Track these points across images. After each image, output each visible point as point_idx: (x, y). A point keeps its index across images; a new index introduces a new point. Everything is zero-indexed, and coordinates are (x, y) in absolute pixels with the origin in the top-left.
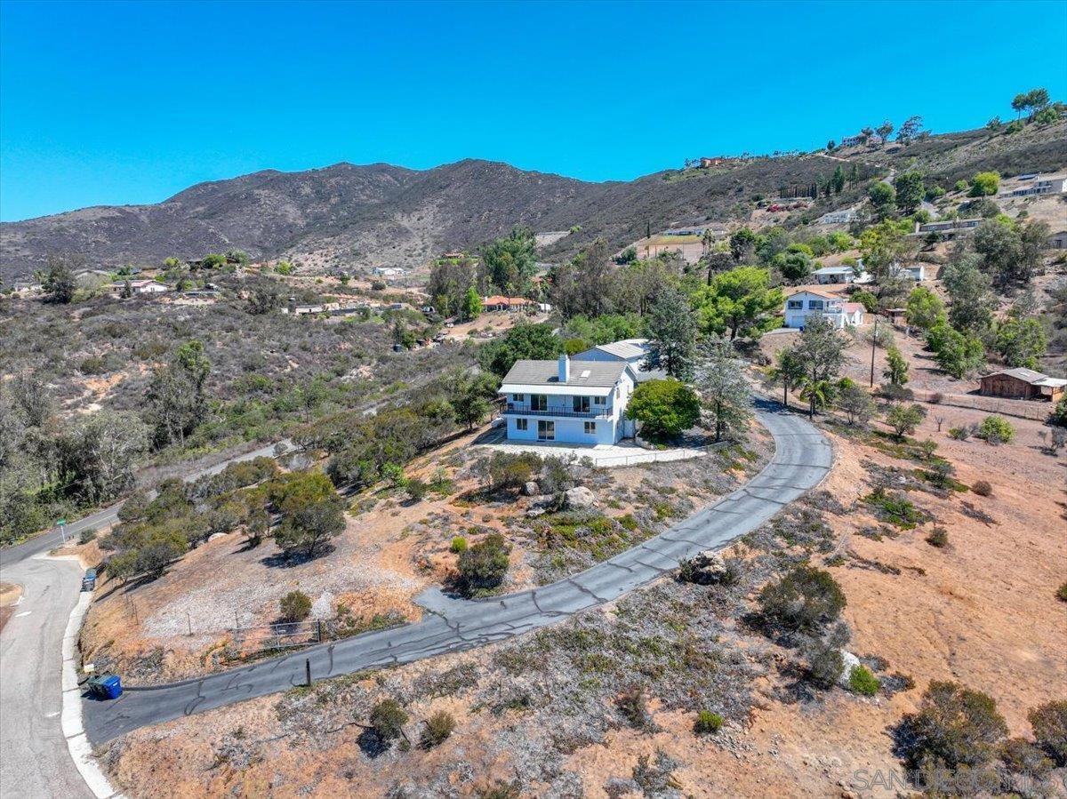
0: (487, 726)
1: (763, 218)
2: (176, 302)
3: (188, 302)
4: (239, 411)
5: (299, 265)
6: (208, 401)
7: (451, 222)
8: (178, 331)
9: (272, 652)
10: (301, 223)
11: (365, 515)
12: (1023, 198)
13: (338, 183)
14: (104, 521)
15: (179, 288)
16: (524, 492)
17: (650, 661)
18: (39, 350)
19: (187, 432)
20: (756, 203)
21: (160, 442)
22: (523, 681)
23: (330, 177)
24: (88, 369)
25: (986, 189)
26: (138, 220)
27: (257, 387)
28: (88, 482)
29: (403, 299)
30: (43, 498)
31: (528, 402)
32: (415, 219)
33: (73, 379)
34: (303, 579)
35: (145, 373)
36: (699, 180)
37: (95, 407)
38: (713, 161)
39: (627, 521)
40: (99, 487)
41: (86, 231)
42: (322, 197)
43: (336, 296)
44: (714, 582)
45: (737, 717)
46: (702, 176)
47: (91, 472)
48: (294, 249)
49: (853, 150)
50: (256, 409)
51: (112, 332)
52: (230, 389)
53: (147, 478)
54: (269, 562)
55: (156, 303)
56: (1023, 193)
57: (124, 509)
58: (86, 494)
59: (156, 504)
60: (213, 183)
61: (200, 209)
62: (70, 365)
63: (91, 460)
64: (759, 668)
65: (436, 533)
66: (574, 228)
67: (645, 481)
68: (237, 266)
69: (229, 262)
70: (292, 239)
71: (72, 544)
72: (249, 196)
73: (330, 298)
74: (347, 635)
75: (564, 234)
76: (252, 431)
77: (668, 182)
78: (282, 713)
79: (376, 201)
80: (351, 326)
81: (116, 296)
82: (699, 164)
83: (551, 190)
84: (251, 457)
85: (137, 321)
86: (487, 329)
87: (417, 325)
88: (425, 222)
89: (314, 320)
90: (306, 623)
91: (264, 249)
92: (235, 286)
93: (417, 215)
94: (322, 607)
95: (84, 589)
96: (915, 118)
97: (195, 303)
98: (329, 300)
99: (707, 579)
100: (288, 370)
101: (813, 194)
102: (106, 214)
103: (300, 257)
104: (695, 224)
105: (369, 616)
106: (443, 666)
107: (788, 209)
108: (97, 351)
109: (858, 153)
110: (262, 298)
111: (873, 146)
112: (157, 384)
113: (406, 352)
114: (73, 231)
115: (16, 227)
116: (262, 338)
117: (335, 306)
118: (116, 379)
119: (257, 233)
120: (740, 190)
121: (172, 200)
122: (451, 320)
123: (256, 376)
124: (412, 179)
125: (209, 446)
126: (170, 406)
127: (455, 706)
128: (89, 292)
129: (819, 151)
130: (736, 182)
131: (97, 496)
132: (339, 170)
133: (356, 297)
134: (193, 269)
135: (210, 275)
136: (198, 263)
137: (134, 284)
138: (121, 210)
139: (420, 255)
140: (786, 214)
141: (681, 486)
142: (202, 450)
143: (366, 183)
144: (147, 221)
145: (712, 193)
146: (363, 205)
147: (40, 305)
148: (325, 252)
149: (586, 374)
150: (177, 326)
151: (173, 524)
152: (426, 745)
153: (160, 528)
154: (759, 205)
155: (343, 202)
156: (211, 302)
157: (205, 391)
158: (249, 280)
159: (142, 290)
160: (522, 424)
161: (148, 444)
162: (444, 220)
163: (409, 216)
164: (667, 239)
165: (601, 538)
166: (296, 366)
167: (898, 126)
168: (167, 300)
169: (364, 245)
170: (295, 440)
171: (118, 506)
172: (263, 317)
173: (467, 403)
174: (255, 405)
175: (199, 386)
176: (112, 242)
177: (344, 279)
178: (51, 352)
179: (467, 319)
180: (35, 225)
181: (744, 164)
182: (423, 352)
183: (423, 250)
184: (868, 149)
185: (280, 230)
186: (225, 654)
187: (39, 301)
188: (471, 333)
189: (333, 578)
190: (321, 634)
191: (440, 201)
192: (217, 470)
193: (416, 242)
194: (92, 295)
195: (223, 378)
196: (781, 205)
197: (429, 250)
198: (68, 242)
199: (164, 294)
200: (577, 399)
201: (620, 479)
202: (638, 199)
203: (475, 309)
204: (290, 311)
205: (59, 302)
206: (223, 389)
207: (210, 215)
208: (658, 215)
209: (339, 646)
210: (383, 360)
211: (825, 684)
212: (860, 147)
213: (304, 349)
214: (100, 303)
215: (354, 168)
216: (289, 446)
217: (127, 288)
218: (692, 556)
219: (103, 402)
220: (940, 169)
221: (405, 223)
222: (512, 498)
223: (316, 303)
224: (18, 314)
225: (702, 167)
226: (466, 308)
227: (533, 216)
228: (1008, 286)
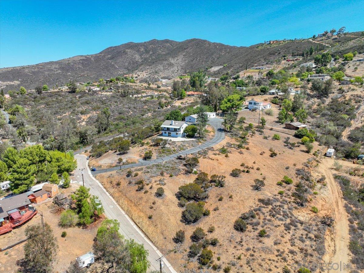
0: (143, 175)
1: (284, 63)
2: (102, 93)
3: (105, 93)
4: (117, 125)
5: (139, 76)
6: (110, 122)
7: (187, 61)
8: (103, 102)
9: (117, 166)
10: (140, 61)
11: (134, 148)
12: (359, 62)
13: (152, 47)
14: (89, 148)
15: (103, 89)
16: (160, 145)
17: (167, 168)
18: (70, 107)
19: (105, 130)
20: (283, 58)
21: (99, 132)
22: (149, 170)
23: (150, 45)
24: (82, 113)
25: (348, 59)
26: (90, 60)
27: (121, 119)
28: (85, 141)
29: (165, 91)
30: (77, 144)
31: (166, 129)
32: (176, 60)
33: (79, 116)
34: (122, 157)
35: (95, 114)
36: (268, 49)
37: (84, 123)
38: (273, 42)
39: (174, 150)
40: (87, 142)
41: (76, 64)
42: (147, 52)
43: (146, 91)
44: (182, 159)
45: (176, 176)
46: (269, 47)
47: (86, 139)
48: (137, 70)
49: (321, 38)
50: (121, 124)
51: (87, 103)
52: (115, 119)
53: (97, 141)
54: (117, 154)
55: (97, 94)
56: (360, 60)
57: (93, 146)
58: (85, 143)
59: (99, 146)
60: (113, 47)
61: (109, 56)
62: (78, 112)
63: (86, 136)
64: (182, 170)
65: (144, 151)
66: (225, 65)
67: (181, 144)
68: (118, 81)
69: (116, 80)
70: (137, 66)
71: (83, 153)
72: (124, 52)
73: (144, 91)
74: (127, 164)
75: (222, 67)
76: (120, 130)
77: (258, 49)
78: (117, 172)
79: (165, 53)
80: (148, 101)
81: (87, 91)
82: (268, 43)
83: (221, 50)
84: (118, 137)
85: (93, 99)
86: (186, 102)
87: (167, 100)
88: (178, 61)
89: (138, 99)
90: (122, 163)
91: (128, 70)
92: (118, 88)
93: (176, 58)
94: (124, 161)
95: (87, 159)
96: (344, 27)
97: (107, 94)
98: (143, 92)
99: (181, 159)
100: (130, 114)
101: (303, 55)
102: (81, 58)
103: (139, 73)
104: (262, 65)
105: (131, 162)
106: (139, 168)
107: (293, 60)
108: (84, 108)
109: (322, 40)
110: (125, 93)
111: (328, 37)
112: (99, 118)
113: (161, 109)
114: (72, 64)
115: (56, 63)
116: (124, 105)
117: (144, 95)
118: (88, 116)
119: (127, 64)
120: (280, 53)
121: (101, 53)
122: (177, 99)
123: (122, 116)
124: (176, 45)
125: (110, 133)
126: (101, 123)
127: (139, 173)
128: (80, 90)
129: (310, 39)
130: (279, 50)
131: (87, 144)
132: (153, 42)
133: (151, 91)
134: (107, 83)
135: (111, 85)
136: (108, 81)
137: (92, 88)
138: (86, 57)
139: (176, 73)
140: (293, 62)
141: (187, 145)
142: (108, 134)
143: (161, 47)
144: (93, 60)
145: (271, 54)
146: (160, 54)
147: (68, 93)
148: (147, 71)
149: (177, 124)
150: (103, 101)
151: (102, 149)
152: (135, 176)
153: (100, 149)
154: (284, 59)
155: (154, 53)
156: (111, 93)
157: (109, 120)
158: (122, 86)
159: (94, 90)
160: (165, 133)
161: (97, 133)
162: (185, 60)
163: (174, 59)
164: (252, 70)
165: (169, 153)
166: (132, 113)
167: (337, 30)
168: (100, 93)
169: (159, 69)
170: (128, 133)
171: (92, 146)
172: (125, 98)
173: (157, 128)
174: (121, 123)
175: (108, 119)
176: (83, 67)
177: (149, 84)
178: (73, 108)
179: (182, 99)
180: (62, 62)
181: (284, 43)
182: (166, 109)
183: (177, 71)
184: (326, 38)
185: (133, 63)
186: (110, 166)
187: (68, 92)
188: (182, 103)
189: (127, 157)
190: (124, 164)
191: (184, 54)
192: (111, 139)
193: (175, 68)
194: (81, 91)
195: (114, 116)
196: (291, 59)
197: (179, 71)
198: (71, 67)
199: (100, 91)
200: (175, 129)
201: (177, 143)
202: (247, 55)
203: (184, 96)
204: (132, 96)
205: (73, 92)
206: (114, 119)
207: (112, 58)
208: (252, 61)
209: (126, 166)
210: (155, 111)
211: (190, 173)
212: (324, 38)
213: (135, 108)
214: (83, 93)
215: (158, 41)
216: (127, 134)
217: (90, 89)
218: (179, 155)
219: (86, 122)
220: (343, 49)
221: (172, 61)
222: (158, 146)
223: (139, 94)
224: (63, 96)
225: (270, 44)
226: (181, 95)
227: (214, 59)
228: (322, 97)
